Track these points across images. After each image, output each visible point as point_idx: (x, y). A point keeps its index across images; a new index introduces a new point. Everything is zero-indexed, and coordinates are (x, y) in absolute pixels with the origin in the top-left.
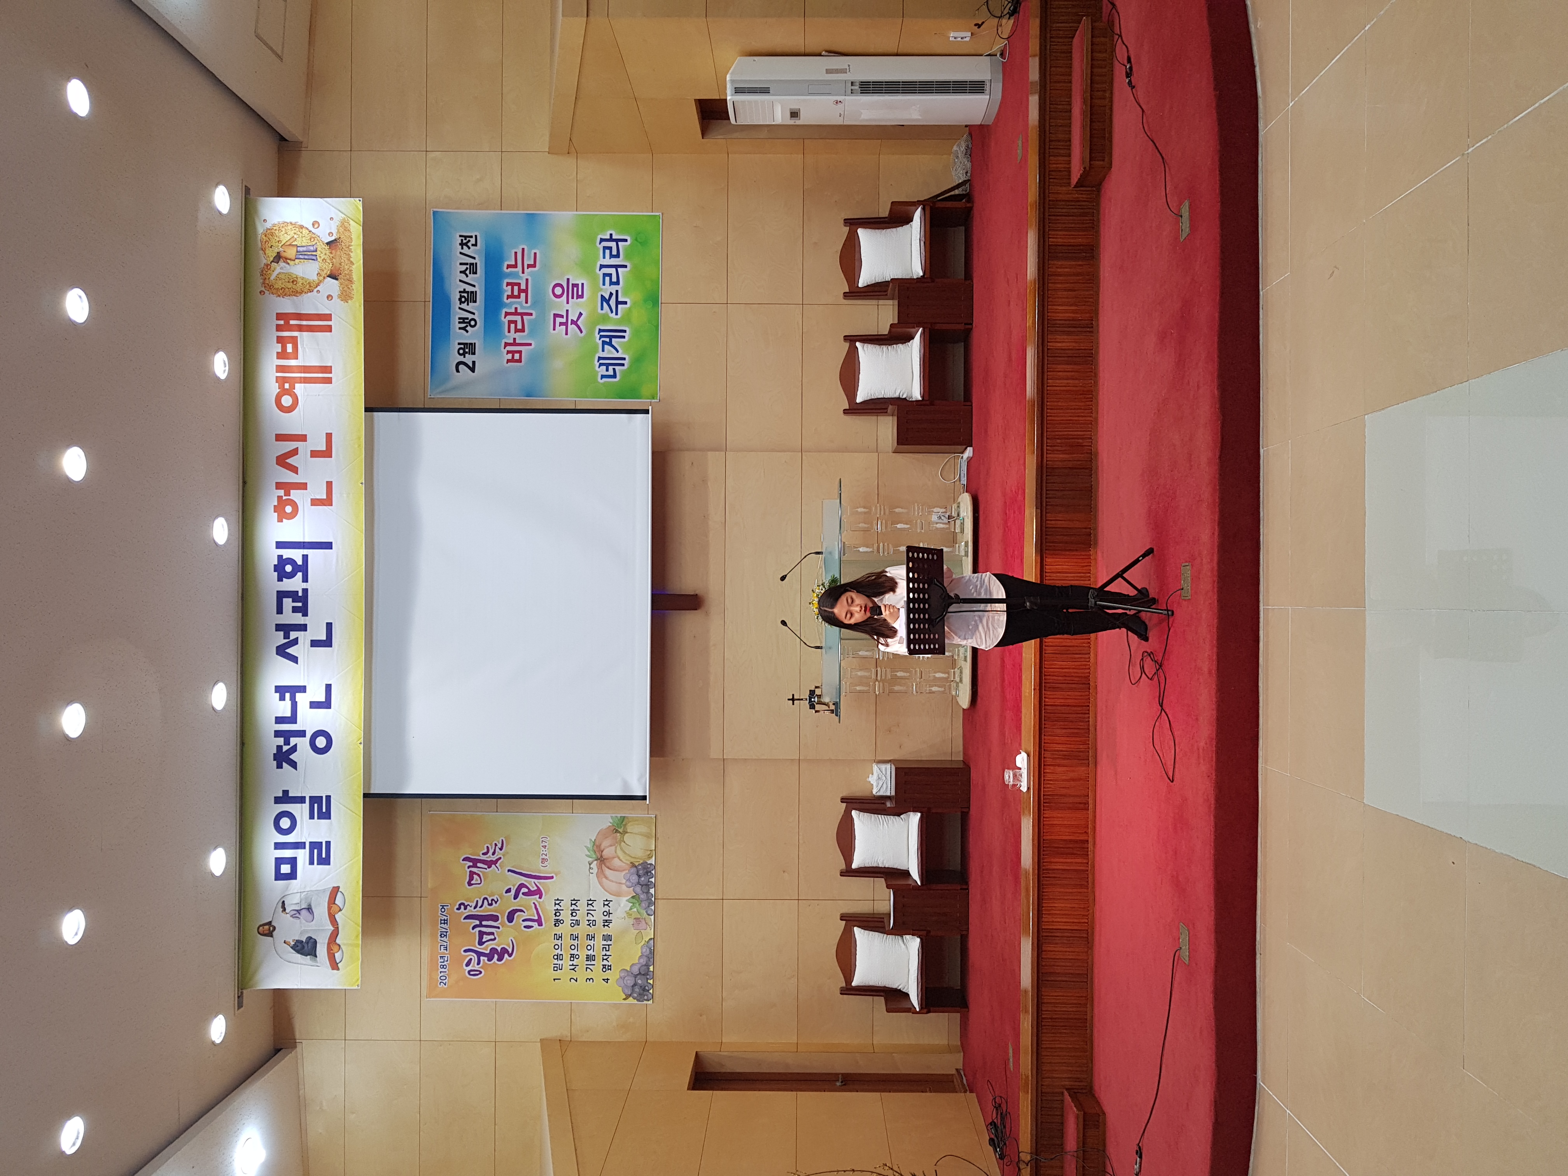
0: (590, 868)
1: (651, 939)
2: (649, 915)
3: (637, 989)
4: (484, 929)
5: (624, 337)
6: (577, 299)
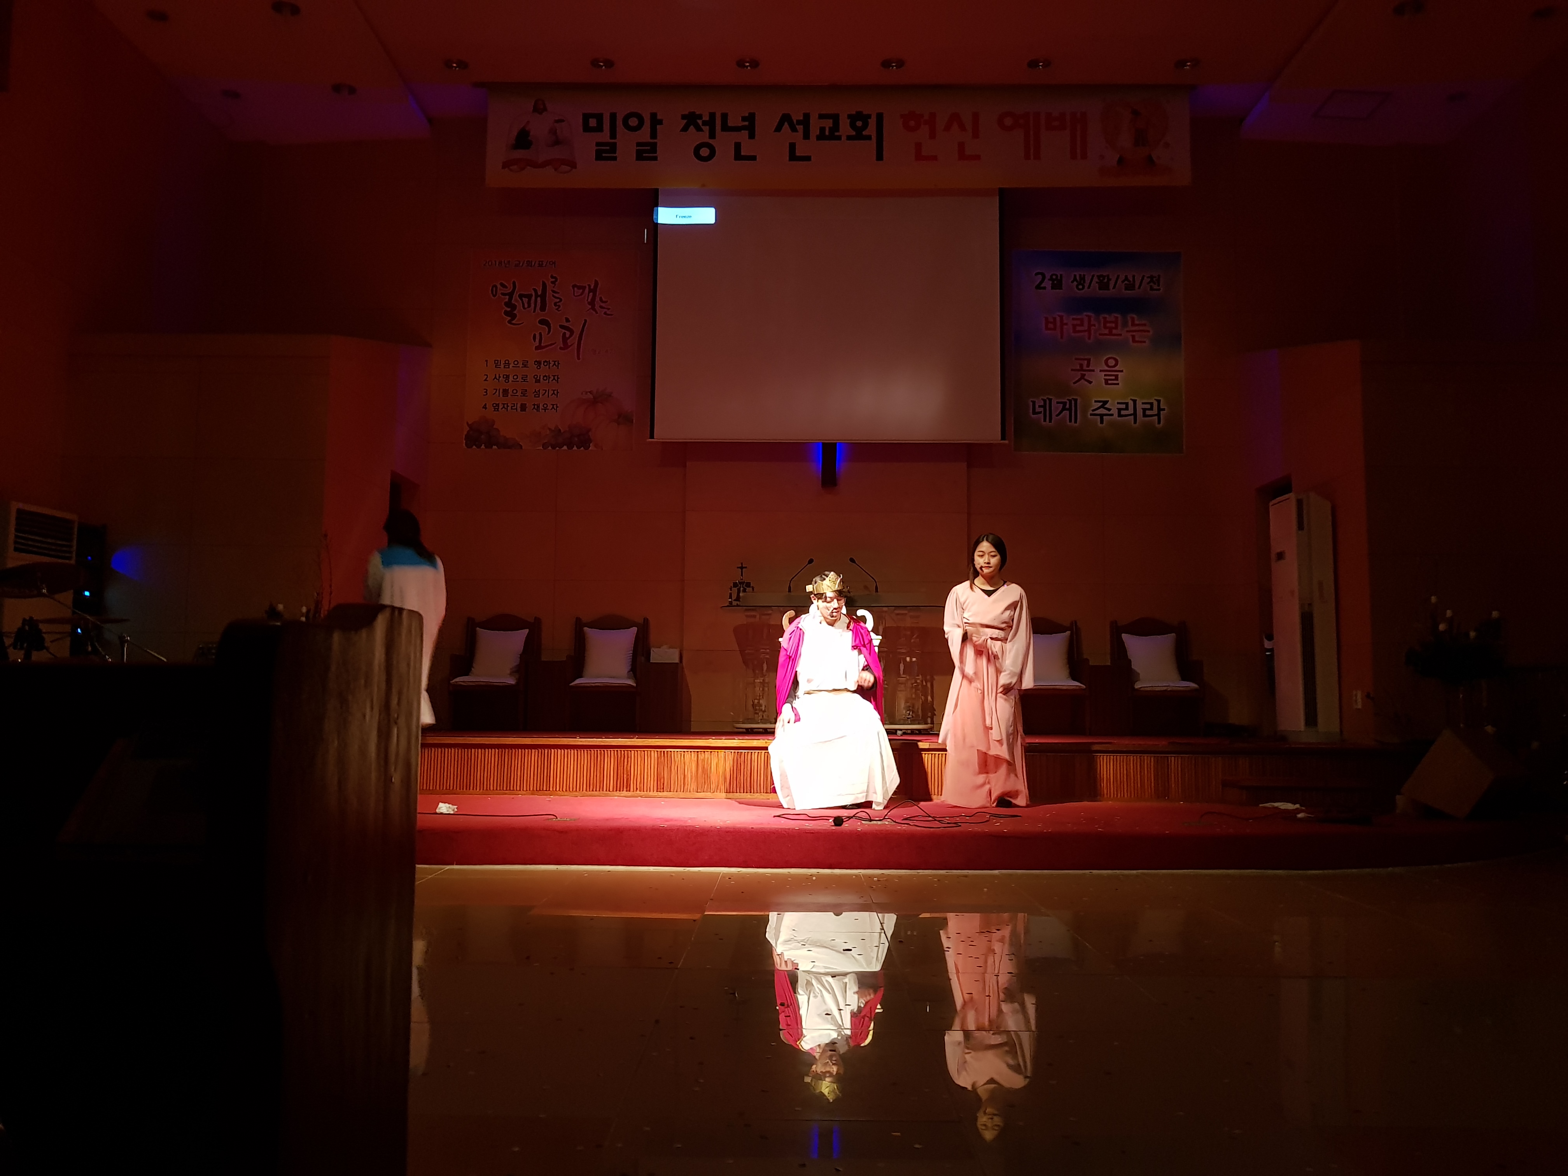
0: (586, 393)
1: (521, 447)
2: (543, 444)
3: (476, 434)
4: (533, 298)
5: (1070, 421)
6: (1104, 379)
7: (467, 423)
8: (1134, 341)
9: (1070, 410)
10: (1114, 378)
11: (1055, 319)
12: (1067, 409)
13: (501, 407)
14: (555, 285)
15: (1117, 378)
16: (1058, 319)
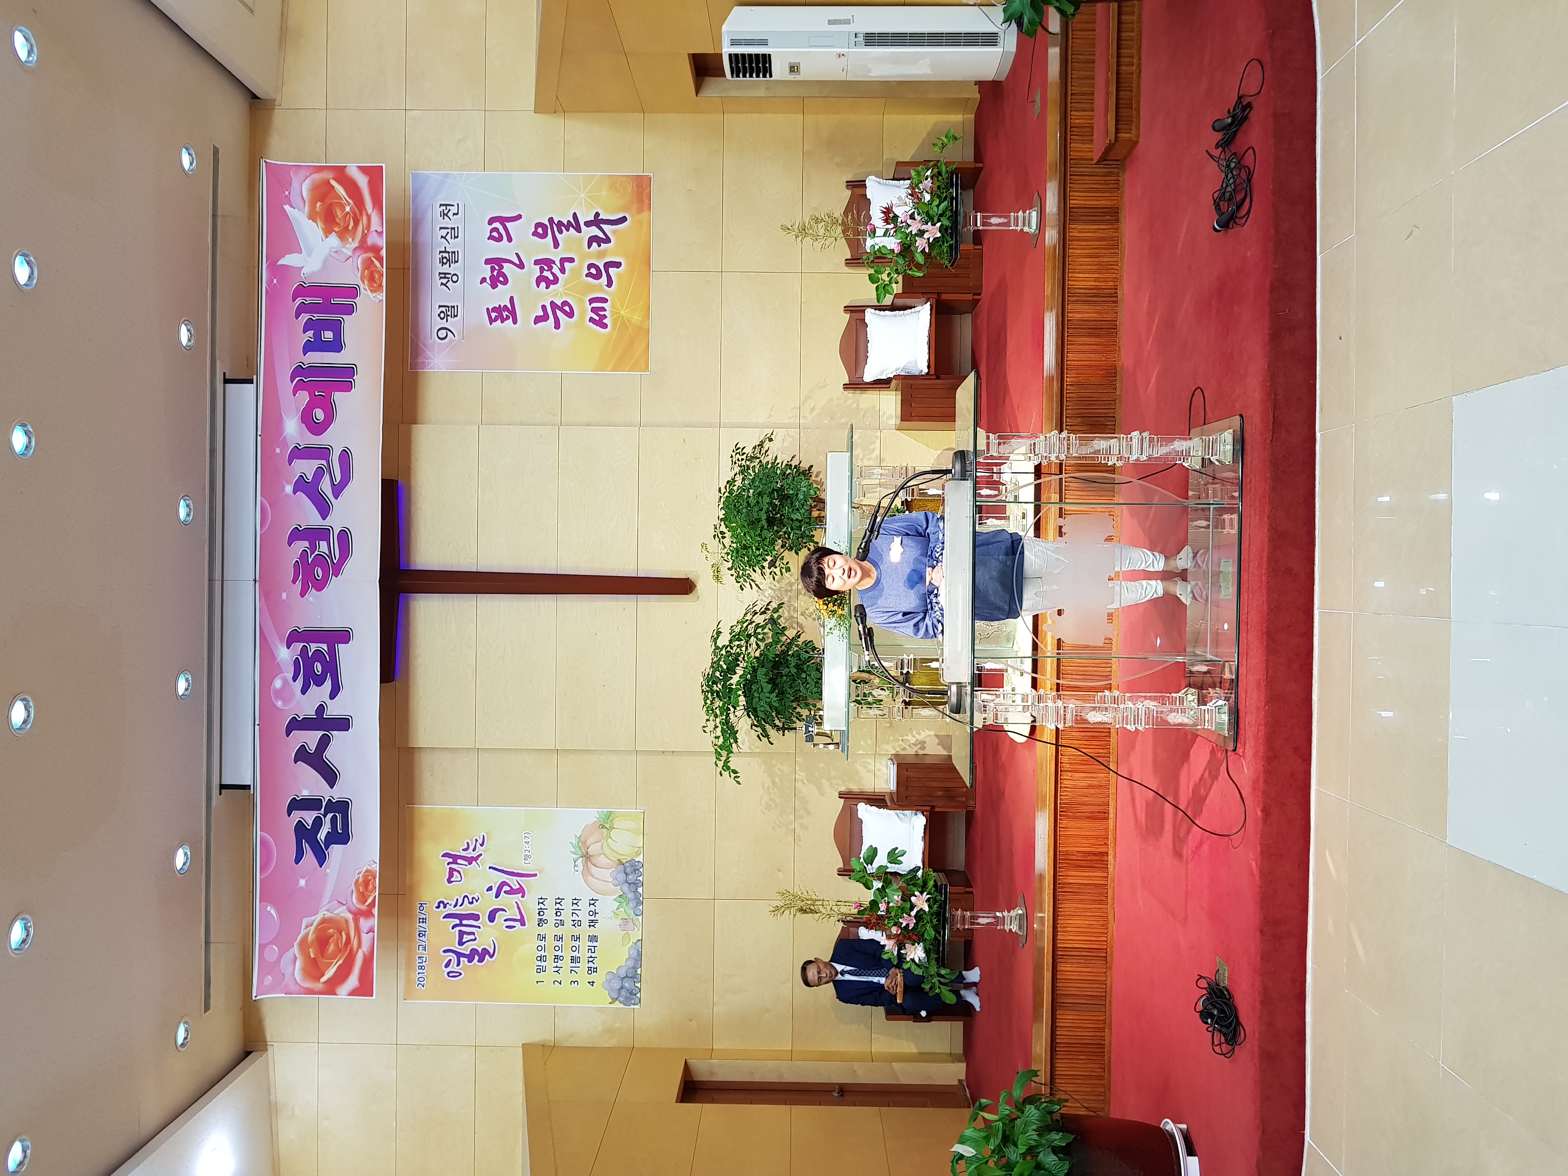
0: (575, 866)
1: (639, 940)
2: (637, 915)
3: (623, 993)
4: (463, 929)
7: (611, 1003)
14: (448, 903)
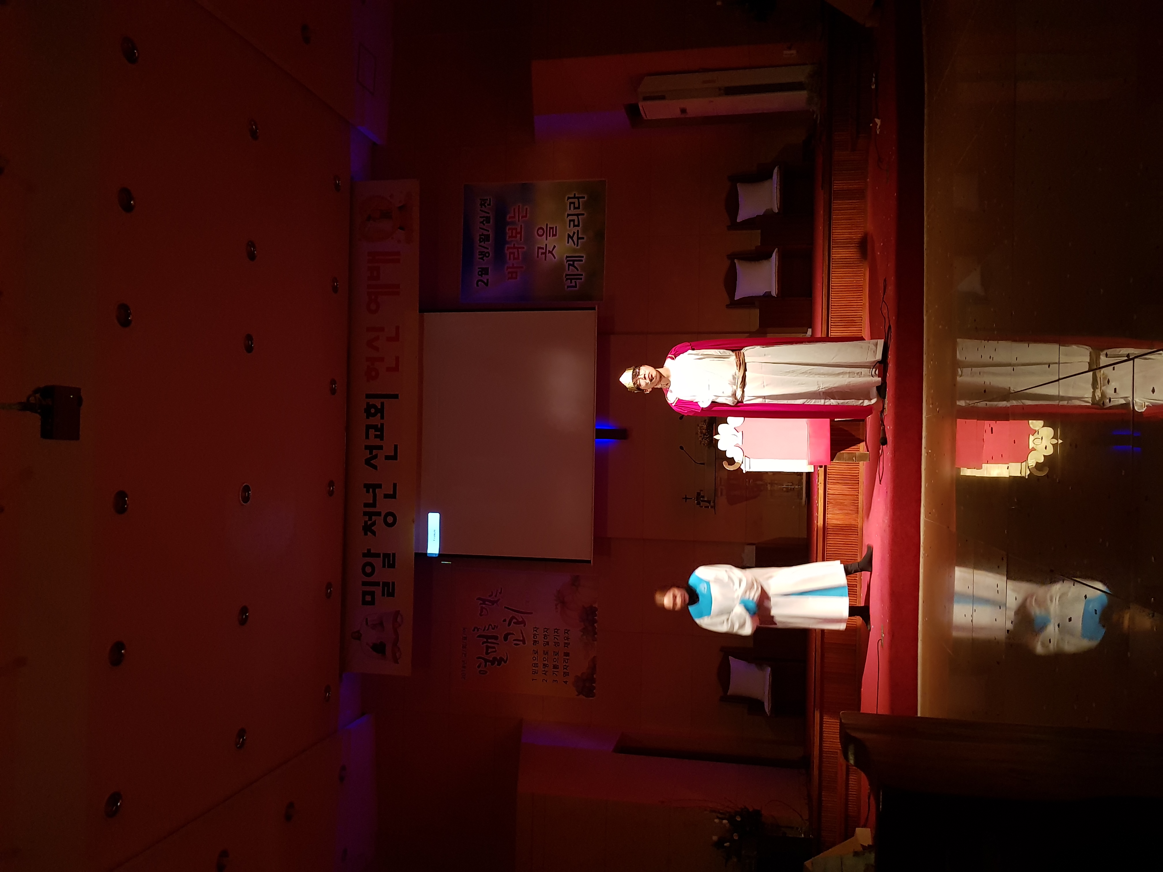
0: (556, 608)
1: (595, 657)
2: (593, 641)
3: (585, 689)
4: (489, 645)
5: (582, 261)
6: (552, 237)
7: (577, 695)
8: (526, 216)
9: (574, 261)
10: (551, 230)
11: (509, 273)
12: (574, 263)
13: (565, 670)
14: (480, 628)
15: (553, 228)
16: (509, 270)
